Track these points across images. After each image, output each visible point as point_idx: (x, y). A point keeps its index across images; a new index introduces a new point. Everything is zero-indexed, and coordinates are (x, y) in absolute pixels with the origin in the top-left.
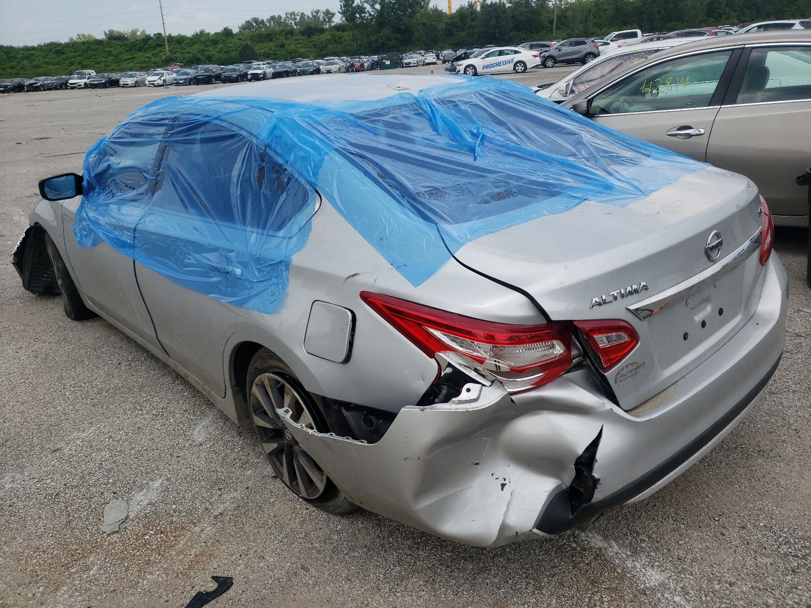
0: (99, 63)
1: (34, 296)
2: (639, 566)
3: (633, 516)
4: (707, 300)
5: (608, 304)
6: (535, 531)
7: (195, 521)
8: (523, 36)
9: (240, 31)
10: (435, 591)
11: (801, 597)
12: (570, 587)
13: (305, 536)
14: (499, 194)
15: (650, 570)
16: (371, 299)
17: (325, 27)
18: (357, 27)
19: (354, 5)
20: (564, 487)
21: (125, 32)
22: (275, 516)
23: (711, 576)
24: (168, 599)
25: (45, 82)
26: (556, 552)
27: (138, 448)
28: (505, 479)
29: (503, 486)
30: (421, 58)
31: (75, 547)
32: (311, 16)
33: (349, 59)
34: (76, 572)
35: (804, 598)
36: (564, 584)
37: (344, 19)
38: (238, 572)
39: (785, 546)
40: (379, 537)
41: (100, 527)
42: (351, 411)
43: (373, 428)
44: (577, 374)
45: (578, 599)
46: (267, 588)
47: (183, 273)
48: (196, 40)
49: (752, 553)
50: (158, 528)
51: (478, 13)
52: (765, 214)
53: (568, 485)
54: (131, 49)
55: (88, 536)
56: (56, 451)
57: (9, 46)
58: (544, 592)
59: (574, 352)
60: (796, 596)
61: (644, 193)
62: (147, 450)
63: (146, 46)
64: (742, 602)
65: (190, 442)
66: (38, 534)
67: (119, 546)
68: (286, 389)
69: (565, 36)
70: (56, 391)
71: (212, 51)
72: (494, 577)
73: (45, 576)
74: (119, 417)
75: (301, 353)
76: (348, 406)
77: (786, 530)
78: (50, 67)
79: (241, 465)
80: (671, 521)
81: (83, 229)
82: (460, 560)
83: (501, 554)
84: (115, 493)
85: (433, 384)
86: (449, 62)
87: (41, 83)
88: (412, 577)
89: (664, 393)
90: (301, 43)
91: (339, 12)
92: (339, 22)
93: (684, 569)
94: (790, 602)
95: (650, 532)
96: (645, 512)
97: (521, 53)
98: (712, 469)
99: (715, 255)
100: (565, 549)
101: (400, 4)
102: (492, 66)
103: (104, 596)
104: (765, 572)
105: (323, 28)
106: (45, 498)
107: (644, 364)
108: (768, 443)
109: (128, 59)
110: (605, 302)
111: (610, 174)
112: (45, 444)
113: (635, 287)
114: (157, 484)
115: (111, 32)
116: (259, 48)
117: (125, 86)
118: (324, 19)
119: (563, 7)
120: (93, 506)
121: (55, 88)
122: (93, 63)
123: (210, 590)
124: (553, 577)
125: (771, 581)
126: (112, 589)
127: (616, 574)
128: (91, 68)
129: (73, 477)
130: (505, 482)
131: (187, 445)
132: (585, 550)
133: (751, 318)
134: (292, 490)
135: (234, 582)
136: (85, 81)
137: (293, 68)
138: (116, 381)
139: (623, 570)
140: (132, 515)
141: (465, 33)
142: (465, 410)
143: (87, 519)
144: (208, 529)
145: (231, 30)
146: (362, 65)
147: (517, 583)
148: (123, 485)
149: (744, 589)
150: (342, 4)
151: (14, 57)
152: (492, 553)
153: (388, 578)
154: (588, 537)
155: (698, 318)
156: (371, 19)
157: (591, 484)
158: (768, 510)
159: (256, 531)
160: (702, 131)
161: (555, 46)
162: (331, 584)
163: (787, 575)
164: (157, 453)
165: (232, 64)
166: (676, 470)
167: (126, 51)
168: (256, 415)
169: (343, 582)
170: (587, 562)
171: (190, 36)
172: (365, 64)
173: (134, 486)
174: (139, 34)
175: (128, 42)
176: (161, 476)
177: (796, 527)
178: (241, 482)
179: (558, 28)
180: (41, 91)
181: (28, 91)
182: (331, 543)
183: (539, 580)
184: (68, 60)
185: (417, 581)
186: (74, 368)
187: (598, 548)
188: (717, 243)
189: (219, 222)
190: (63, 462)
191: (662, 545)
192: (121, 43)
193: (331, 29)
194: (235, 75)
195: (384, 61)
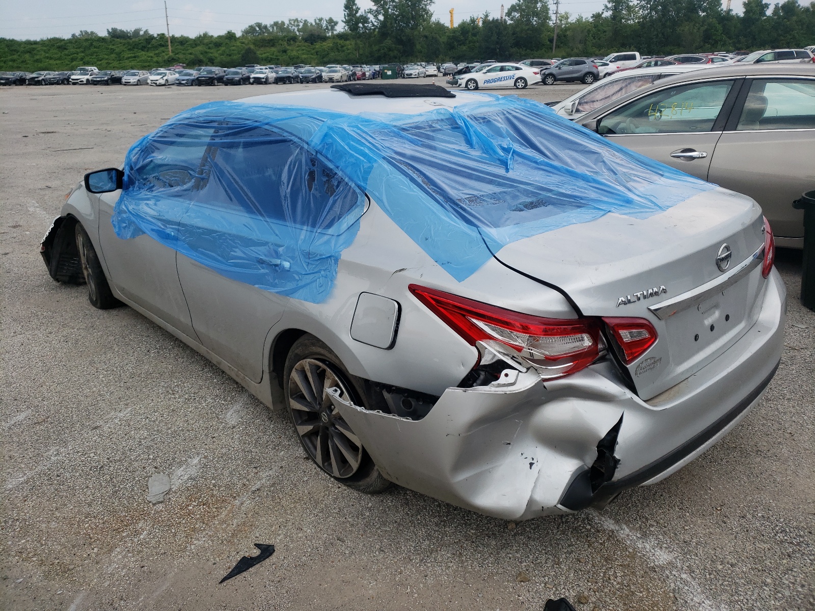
0: (101, 61)
1: (58, 284)
2: (648, 547)
3: (642, 504)
4: (716, 306)
5: (633, 304)
6: (560, 506)
7: (235, 495)
8: (523, 53)
9: (243, 35)
10: (462, 562)
11: (796, 578)
12: (586, 563)
13: (339, 511)
14: (532, 203)
15: (659, 550)
16: (419, 292)
17: (328, 35)
18: (360, 36)
19: (358, 15)
20: (586, 468)
21: (129, 31)
22: (309, 493)
23: (715, 557)
24: (215, 562)
25: (47, 77)
26: (572, 532)
27: (174, 428)
28: (533, 459)
29: (531, 464)
30: (423, 70)
31: (124, 514)
32: (314, 24)
33: (351, 68)
34: (128, 536)
35: (799, 579)
36: (581, 560)
37: (346, 28)
38: (278, 541)
39: (781, 534)
40: (408, 514)
41: (146, 497)
42: (393, 393)
43: (411, 410)
44: (600, 366)
45: (594, 573)
46: (307, 555)
47: (229, 265)
48: (199, 42)
49: (751, 538)
50: (200, 500)
51: (479, 28)
52: (767, 232)
53: (590, 466)
54: (134, 48)
55: (135, 505)
56: (96, 428)
57: (11, 39)
58: (562, 567)
59: (600, 346)
60: (791, 577)
61: (661, 208)
62: (183, 430)
63: (150, 46)
64: (742, 581)
65: (223, 424)
66: (87, 502)
67: (165, 515)
68: (326, 373)
69: (564, 54)
70: (89, 374)
71: (215, 54)
72: (516, 552)
73: (98, 539)
74: (153, 400)
75: (347, 339)
76: (390, 388)
77: (782, 520)
78: (51, 62)
79: (274, 446)
80: (677, 509)
81: (123, 221)
82: (484, 537)
83: (521, 533)
84: (156, 468)
85: (472, 370)
86: (450, 75)
87: (43, 77)
88: (440, 550)
89: (676, 387)
90: (303, 50)
91: (343, 21)
92: (342, 30)
93: (690, 551)
94: (787, 582)
95: (658, 518)
96: (653, 501)
97: (522, 69)
98: (714, 465)
99: (724, 265)
100: (581, 530)
101: (403, 16)
102: (494, 81)
103: (156, 557)
104: (763, 555)
105: (326, 37)
106: (90, 469)
107: (661, 359)
108: (765, 444)
109: (131, 57)
110: (629, 302)
111: (629, 190)
112: (85, 422)
113: (655, 289)
114: (196, 461)
115: (114, 30)
116: (262, 52)
117: (127, 84)
118: (327, 27)
119: (563, 26)
120: (137, 479)
121: (57, 83)
122: (95, 60)
123: (254, 555)
124: (570, 554)
125: (769, 563)
126: (163, 551)
127: (627, 553)
128: (93, 65)
129: (115, 452)
130: (533, 462)
131: (221, 427)
132: (598, 531)
133: (753, 325)
134: (324, 471)
135: (275, 549)
136: (88, 77)
137: (296, 74)
138: (146, 367)
139: (634, 549)
140: (174, 488)
141: (466, 47)
142: (503, 393)
143: (133, 490)
144: (247, 503)
145: (234, 34)
146: (364, 74)
147: (537, 558)
148: (163, 461)
149: (745, 570)
150: (346, 13)
151: (15, 50)
152: (513, 531)
153: (418, 550)
154: (601, 520)
155: (708, 322)
156: (374, 30)
157: (612, 464)
158: (766, 503)
159: (292, 506)
160: (705, 154)
161: (556, 64)
162: (366, 554)
163: (783, 559)
164: (192, 434)
165: (234, 67)
166: (685, 459)
167: (129, 49)
168: (293, 399)
169: (377, 553)
170: (601, 542)
171: (194, 38)
172: (367, 73)
173: (173, 462)
174: (142, 33)
175: (131, 41)
176: (198, 454)
177: (791, 518)
178: (275, 462)
179: (558, 47)
180: (43, 85)
181: (29, 84)
182: (364, 518)
183: (557, 556)
184: (70, 56)
185: (445, 554)
186: (105, 353)
187: (611, 531)
188: (726, 256)
189: (268, 220)
190: (104, 438)
191: (669, 530)
192: (124, 41)
193: (334, 37)
194: (237, 78)
195: (386, 71)
